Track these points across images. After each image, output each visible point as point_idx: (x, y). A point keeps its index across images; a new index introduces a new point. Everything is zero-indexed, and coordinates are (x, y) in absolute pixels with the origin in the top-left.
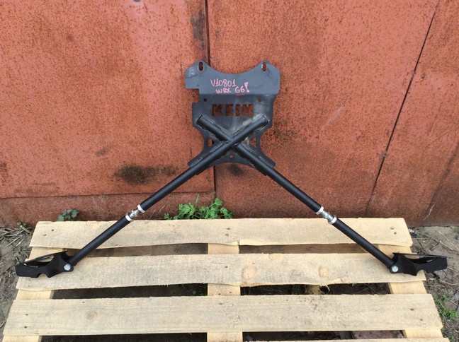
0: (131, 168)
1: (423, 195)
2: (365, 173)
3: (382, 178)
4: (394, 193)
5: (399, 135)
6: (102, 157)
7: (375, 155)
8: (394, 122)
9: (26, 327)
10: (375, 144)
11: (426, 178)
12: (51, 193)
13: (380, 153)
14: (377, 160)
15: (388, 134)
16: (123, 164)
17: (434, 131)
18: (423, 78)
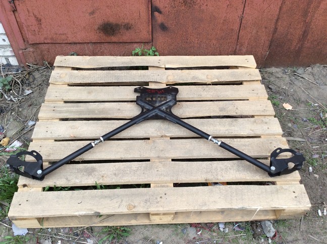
0: (107, 24)
1: (264, 45)
3: (242, 33)
4: (248, 44)
5: (248, 4)
6: (92, 16)
7: (237, 17)
10: (236, 9)
11: (264, 33)
12: (63, 40)
13: (240, 16)
14: (238, 20)
15: (243, 3)
16: (103, 21)
17: (266, 1)
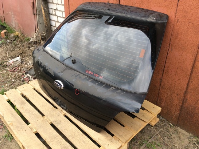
1: (176, 107)
2: (156, 86)
3: (161, 91)
4: (165, 101)
5: (166, 73)
8: (164, 66)
10: (158, 73)
11: (176, 98)
13: (160, 78)
14: (159, 81)
15: (162, 70)
17: (177, 75)
18: (172, 50)
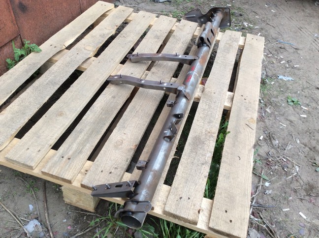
9: (40, 151)
